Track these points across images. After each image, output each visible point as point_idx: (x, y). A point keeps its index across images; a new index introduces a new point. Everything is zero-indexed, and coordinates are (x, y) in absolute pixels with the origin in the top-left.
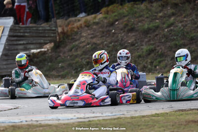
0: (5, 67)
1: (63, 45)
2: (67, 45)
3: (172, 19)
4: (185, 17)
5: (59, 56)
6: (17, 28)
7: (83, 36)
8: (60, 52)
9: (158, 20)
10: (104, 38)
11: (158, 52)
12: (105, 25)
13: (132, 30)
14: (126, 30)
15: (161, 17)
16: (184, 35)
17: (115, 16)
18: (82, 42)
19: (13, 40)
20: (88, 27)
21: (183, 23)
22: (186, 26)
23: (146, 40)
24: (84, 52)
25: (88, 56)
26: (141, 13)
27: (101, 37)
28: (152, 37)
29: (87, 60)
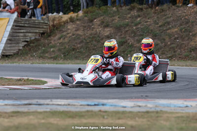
0: (9, 49)
1: (53, 35)
2: (56, 35)
3: (139, 19)
4: (149, 19)
5: (51, 43)
6: (19, 20)
7: (69, 29)
8: (51, 40)
9: (127, 19)
10: (86, 31)
11: (129, 44)
12: (87, 21)
13: (107, 26)
14: (102, 26)
15: (130, 17)
16: (149, 32)
17: (94, 15)
18: (69, 33)
19: (16, 29)
20: (72, 22)
21: (147, 23)
22: (150, 25)
23: (119, 34)
24: (70, 41)
25: (73, 44)
26: (114, 14)
27: (83, 30)
28: (123, 32)
29: (73, 47)
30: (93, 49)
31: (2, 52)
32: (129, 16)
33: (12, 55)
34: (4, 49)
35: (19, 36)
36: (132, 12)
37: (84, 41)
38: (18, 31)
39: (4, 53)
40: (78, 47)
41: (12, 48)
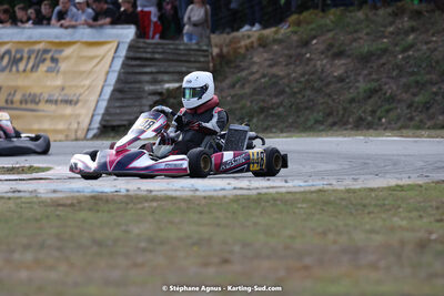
0: (118, 111)
1: (220, 78)
2: (226, 77)
3: (411, 37)
4: (433, 35)
6: (141, 45)
7: (255, 63)
9: (386, 37)
10: (292, 67)
11: (385, 94)
12: (295, 44)
13: (340, 54)
14: (330, 53)
15: (392, 33)
16: (431, 66)
17: (312, 29)
18: (253, 73)
19: (133, 66)
20: (264, 47)
21: (429, 46)
22: (435, 49)
23: (365, 72)
24: (255, 90)
25: (262, 97)
26: (358, 26)
27: (287, 65)
28: (375, 67)
29: (262, 104)
30: (306, 108)
31: (102, 119)
32: (391, 29)
33: (124, 126)
34: (107, 112)
35: (140, 82)
36: (398, 21)
37: (287, 89)
38: (137, 70)
39: (107, 121)
40: (273, 104)
41: (124, 110)
